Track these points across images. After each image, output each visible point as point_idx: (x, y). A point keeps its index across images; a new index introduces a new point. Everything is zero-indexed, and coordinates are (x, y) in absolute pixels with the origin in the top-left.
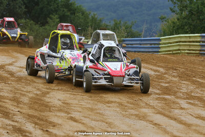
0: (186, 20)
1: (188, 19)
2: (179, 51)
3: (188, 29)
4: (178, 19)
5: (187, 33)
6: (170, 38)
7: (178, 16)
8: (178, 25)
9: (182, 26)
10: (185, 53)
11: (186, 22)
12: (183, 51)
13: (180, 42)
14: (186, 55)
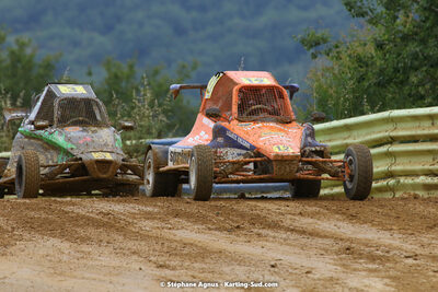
0: (413, 47)
1: (423, 42)
2: (392, 182)
3: (421, 83)
4: (380, 46)
5: (418, 101)
6: (348, 128)
7: (379, 32)
8: (382, 71)
9: (396, 70)
10: (414, 186)
11: (415, 56)
12: (409, 181)
13: (392, 140)
14: (421, 193)
